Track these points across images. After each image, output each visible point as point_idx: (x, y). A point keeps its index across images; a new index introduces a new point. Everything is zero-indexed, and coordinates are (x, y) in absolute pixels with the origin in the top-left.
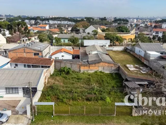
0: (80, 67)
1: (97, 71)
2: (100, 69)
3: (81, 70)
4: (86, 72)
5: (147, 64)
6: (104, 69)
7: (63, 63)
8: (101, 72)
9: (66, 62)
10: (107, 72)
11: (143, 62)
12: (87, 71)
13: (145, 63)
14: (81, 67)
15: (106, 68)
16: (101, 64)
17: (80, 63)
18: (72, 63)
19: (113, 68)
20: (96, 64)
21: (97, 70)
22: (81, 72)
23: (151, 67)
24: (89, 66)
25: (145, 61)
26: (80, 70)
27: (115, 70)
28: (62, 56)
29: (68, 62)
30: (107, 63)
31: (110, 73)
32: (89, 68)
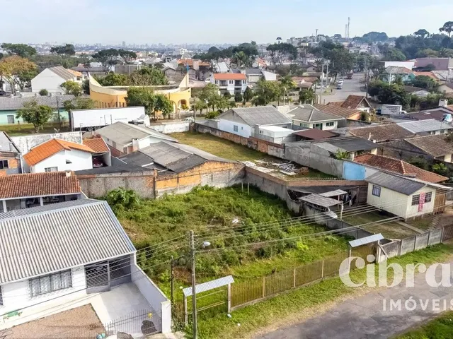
0: (154, 182)
1: (197, 187)
2: (204, 181)
3: (159, 191)
4: (171, 194)
5: (281, 155)
6: (212, 179)
7: (100, 180)
8: (206, 188)
9: (108, 175)
10: (221, 185)
11: (264, 151)
12: (173, 192)
13: (270, 153)
14: (157, 183)
15: (217, 175)
16: (206, 166)
17: (152, 173)
18: (129, 177)
19: (234, 173)
20: (192, 168)
21: (197, 183)
22: (157, 197)
23: (295, 159)
24: (178, 178)
25: (272, 148)
26: (155, 193)
27: (236, 178)
28: (67, 163)
29: (113, 175)
30: (219, 164)
31: (227, 186)
32: (178, 182)
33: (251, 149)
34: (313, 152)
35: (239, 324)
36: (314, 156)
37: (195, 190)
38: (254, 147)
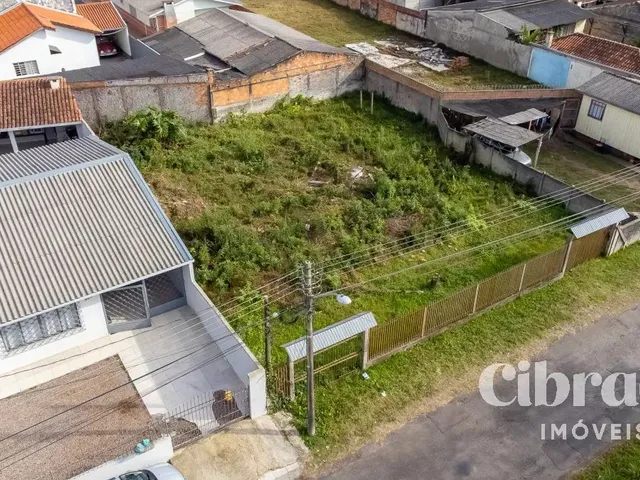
0: (209, 94)
1: (283, 100)
2: (296, 89)
3: (218, 109)
4: (238, 114)
5: (419, 31)
6: (308, 84)
7: (113, 90)
8: (299, 100)
10: (322, 95)
11: (389, 22)
12: (242, 111)
13: (400, 25)
14: (215, 95)
15: (317, 77)
16: (299, 62)
17: (205, 78)
18: (165, 85)
19: (344, 74)
20: (275, 66)
21: (284, 93)
22: (216, 121)
24: (251, 85)
25: (404, 17)
26: (211, 113)
27: (349, 81)
28: (53, 52)
29: (137, 81)
30: (320, 56)
31: (332, 96)
32: (250, 91)
33: (367, 17)
34: (477, 29)
35: (384, 394)
36: (478, 35)
37: (279, 106)
38: (372, 14)
